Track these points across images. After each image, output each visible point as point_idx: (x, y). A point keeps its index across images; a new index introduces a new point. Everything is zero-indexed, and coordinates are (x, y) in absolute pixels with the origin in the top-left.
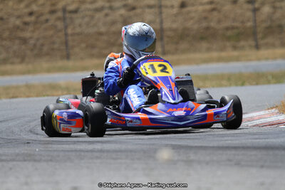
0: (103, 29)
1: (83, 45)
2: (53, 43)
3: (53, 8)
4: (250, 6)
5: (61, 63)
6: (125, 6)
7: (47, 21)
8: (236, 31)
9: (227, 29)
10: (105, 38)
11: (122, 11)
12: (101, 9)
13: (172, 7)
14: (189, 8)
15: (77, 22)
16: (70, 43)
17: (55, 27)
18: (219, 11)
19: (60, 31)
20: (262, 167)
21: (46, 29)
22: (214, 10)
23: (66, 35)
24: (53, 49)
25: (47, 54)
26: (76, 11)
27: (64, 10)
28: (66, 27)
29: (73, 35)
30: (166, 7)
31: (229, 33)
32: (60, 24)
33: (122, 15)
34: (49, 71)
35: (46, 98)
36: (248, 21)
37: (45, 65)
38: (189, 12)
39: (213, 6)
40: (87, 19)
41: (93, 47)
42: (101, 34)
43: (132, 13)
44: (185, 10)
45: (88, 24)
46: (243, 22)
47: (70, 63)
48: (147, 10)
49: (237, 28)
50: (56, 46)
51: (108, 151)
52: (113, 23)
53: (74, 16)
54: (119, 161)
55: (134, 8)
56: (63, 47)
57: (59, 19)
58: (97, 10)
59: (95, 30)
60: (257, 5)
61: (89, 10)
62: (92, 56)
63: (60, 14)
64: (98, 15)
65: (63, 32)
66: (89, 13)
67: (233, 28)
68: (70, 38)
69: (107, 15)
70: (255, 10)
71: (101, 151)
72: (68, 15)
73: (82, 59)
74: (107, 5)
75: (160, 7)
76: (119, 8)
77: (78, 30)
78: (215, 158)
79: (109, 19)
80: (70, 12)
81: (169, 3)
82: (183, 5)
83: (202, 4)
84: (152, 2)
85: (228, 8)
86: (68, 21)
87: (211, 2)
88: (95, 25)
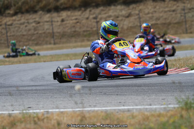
0: (25, 33)
2: (1, 40)
4: (95, 20)
5: (5, 50)
6: (35, 22)
8: (88, 32)
9: (84, 31)
10: (26, 37)
11: (34, 24)
12: (23, 23)
13: (58, 21)
15: (12, 30)
17: (2, 32)
18: (80, 23)
19: (4, 34)
22: (78, 22)
23: (7, 36)
26: (11, 25)
27: (6, 24)
28: (7, 32)
29: (10, 36)
30: (55, 22)
31: (85, 33)
32: (4, 31)
33: (33, 26)
36: (94, 27)
38: (66, 24)
39: (77, 21)
40: (16, 29)
41: (20, 41)
42: (24, 35)
43: (38, 25)
44: (64, 23)
45: (17, 31)
46: (91, 28)
47: (9, 50)
48: (46, 23)
49: (89, 31)
50: (2, 42)
51: (40, 90)
52: (29, 30)
53: (10, 27)
55: (39, 23)
56: (6, 42)
57: (3, 28)
58: (21, 24)
59: (21, 33)
60: (98, 20)
64: (22, 27)
65: (6, 35)
66: (17, 25)
67: (87, 31)
68: (9, 38)
69: (26, 26)
70: (97, 22)
71: (36, 90)
72: (7, 27)
74: (26, 21)
75: (52, 22)
76: (32, 23)
77: (12, 34)
79: (27, 28)
80: (9, 25)
81: (56, 20)
82: (63, 21)
83: (72, 20)
84: (48, 20)
85: (84, 21)
86: (8, 29)
87: (76, 19)
88: (21, 31)
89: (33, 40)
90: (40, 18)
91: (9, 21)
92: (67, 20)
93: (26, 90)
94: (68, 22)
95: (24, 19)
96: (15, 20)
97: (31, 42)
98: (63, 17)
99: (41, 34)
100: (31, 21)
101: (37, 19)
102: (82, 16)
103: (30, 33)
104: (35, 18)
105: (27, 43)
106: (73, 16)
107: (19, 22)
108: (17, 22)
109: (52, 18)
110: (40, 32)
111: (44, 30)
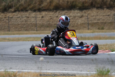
0: (19, 23)
1: (14, 27)
2: (5, 26)
3: (6, 17)
5: (7, 32)
6: (26, 17)
7: (4, 20)
9: (55, 24)
11: (25, 18)
13: (39, 17)
14: (44, 18)
15: (12, 21)
16: (10, 27)
17: (6, 22)
18: (53, 19)
20: (64, 64)
21: (3, 23)
22: (51, 19)
23: (9, 24)
24: (5, 28)
25: (3, 30)
26: (12, 18)
27: (9, 17)
28: (9, 22)
29: (11, 24)
30: (38, 17)
32: (7, 21)
33: (25, 19)
34: (4, 34)
35: (3, 42)
37: (3, 33)
38: (44, 19)
39: (51, 18)
40: (15, 20)
41: (16, 28)
42: (19, 24)
43: (28, 19)
44: (43, 18)
45: (15, 21)
47: (10, 32)
48: (32, 18)
50: (6, 27)
51: (20, 58)
52: (22, 21)
53: (11, 19)
54: (24, 61)
55: (28, 17)
56: (8, 28)
57: (7, 19)
58: (18, 18)
59: (17, 23)
61: (16, 17)
62: (16, 31)
63: (7, 18)
65: (8, 23)
68: (10, 25)
69: (21, 19)
71: (18, 58)
72: (9, 19)
73: (13, 31)
74: (21, 16)
75: (36, 17)
76: (24, 17)
77: (12, 23)
78: (51, 61)
80: (10, 18)
81: (38, 16)
82: (42, 17)
83: (48, 17)
84: (34, 16)
85: (55, 18)
86: (10, 20)
87: (51, 17)
88: (17, 22)
89: (24, 28)
90: (29, 14)
91: (11, 15)
92: (45, 17)
93: (13, 57)
94: (46, 18)
95: (20, 15)
96: (14, 15)
97: (23, 29)
98: (43, 15)
99: (29, 24)
100: (24, 16)
101: (27, 15)
102: (54, 15)
103: (23, 23)
104: (26, 15)
105: (20, 29)
106: (48, 15)
107: (17, 16)
108: (15, 16)
109: (36, 15)
110: (29, 23)
111: (31, 22)
